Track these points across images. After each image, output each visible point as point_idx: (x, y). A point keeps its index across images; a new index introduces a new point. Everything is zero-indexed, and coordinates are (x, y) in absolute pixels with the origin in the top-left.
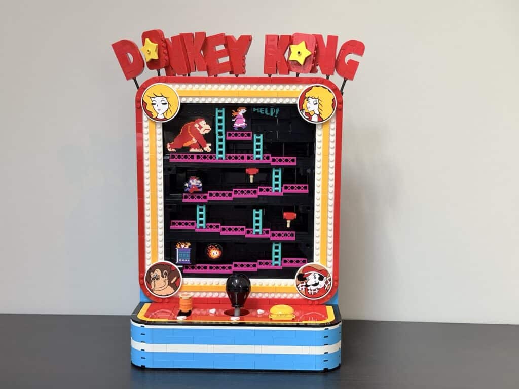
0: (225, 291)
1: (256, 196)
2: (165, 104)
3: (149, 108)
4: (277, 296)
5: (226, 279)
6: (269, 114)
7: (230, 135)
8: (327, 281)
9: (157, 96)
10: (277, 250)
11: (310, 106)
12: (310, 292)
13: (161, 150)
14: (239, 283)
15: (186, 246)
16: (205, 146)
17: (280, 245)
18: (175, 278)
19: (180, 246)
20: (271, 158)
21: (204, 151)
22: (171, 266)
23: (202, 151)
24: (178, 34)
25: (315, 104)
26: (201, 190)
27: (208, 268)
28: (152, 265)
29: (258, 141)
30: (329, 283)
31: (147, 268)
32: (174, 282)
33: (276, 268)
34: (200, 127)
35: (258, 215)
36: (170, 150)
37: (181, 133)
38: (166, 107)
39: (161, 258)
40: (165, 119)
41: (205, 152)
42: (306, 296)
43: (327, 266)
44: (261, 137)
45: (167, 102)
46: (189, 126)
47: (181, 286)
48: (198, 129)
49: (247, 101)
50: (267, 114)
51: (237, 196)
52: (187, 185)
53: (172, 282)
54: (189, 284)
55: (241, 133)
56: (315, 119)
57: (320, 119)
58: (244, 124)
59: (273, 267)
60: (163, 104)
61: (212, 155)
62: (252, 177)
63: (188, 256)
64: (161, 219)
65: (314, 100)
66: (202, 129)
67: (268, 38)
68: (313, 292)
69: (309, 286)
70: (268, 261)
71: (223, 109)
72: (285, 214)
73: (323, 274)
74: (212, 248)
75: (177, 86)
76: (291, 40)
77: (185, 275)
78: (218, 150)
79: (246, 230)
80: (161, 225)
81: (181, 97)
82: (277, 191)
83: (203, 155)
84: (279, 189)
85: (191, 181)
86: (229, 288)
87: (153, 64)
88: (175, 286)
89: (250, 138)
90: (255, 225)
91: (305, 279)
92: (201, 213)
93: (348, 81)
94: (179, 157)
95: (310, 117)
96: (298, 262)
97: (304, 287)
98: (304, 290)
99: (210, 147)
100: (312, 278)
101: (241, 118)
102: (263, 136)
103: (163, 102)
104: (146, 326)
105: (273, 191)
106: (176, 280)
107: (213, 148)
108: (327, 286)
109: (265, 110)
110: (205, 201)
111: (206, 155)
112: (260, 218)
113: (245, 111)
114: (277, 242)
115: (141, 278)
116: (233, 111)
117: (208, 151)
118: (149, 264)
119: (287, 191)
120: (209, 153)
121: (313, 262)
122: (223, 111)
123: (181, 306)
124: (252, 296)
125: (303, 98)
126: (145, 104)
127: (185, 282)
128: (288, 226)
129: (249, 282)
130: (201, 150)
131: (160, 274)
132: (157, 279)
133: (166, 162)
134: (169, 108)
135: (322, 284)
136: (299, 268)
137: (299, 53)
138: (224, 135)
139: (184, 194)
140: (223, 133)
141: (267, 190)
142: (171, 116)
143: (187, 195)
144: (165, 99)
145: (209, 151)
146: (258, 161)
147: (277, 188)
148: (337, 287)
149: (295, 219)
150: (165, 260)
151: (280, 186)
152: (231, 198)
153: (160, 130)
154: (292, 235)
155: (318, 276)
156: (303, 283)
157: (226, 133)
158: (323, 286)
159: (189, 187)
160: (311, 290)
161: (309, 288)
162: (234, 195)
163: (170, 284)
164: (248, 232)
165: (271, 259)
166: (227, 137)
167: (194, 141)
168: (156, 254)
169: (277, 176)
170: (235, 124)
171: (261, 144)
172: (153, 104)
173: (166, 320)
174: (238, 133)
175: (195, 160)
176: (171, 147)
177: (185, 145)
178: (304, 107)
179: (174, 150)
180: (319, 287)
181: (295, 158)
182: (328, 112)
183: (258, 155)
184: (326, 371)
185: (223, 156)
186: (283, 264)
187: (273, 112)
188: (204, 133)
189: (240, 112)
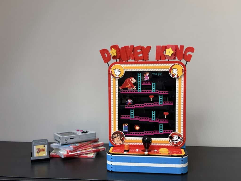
0: (142, 142)
1: (153, 106)
2: (119, 72)
3: (113, 73)
4: (162, 145)
5: (142, 138)
7: (143, 83)
8: (181, 139)
9: (116, 69)
10: (161, 127)
11: (174, 72)
12: (174, 143)
13: (117, 89)
14: (147, 139)
15: (126, 125)
16: (134, 87)
17: (162, 125)
18: (123, 137)
19: (124, 125)
20: (159, 92)
22: (121, 133)
23: (133, 89)
24: (123, 46)
25: (176, 71)
26: (132, 104)
27: (135, 133)
28: (114, 132)
29: (154, 85)
30: (182, 140)
31: (112, 133)
32: (122, 139)
33: (161, 134)
34: (132, 80)
35: (154, 113)
36: (120, 89)
38: (119, 73)
39: (117, 130)
40: (119, 77)
41: (134, 90)
42: (173, 145)
43: (181, 133)
44: (155, 84)
45: (120, 71)
46: (128, 80)
47: (125, 141)
48: (131, 81)
49: (150, 70)
51: (146, 106)
52: (127, 102)
53: (121, 139)
54: (128, 140)
56: (176, 76)
57: (178, 77)
59: (160, 133)
62: (151, 99)
63: (127, 129)
64: (117, 115)
65: (175, 69)
66: (133, 81)
67: (157, 47)
68: (176, 143)
69: (174, 141)
70: (158, 131)
72: (164, 113)
73: (179, 136)
74: (136, 126)
75: (123, 65)
76: (166, 47)
77: (126, 136)
79: (149, 119)
80: (117, 117)
81: (125, 69)
82: (161, 104)
83: (133, 91)
84: (162, 103)
85: (128, 101)
86: (144, 141)
87: (114, 57)
88: (122, 140)
89: (150, 84)
90: (153, 117)
91: (172, 138)
92: (132, 112)
93: (188, 62)
94: (124, 91)
95: (174, 76)
96: (169, 131)
97: (172, 141)
98: (172, 142)
100: (175, 138)
101: (147, 77)
102: (156, 84)
103: (118, 71)
104: (113, 155)
105: (160, 104)
106: (123, 138)
107: (137, 88)
108: (181, 141)
109: (156, 73)
110: (134, 108)
112: (155, 115)
113: (149, 74)
114: (161, 124)
115: (110, 137)
118: (113, 132)
119: (165, 104)
121: (175, 131)
122: (140, 74)
123: (125, 148)
124: (152, 144)
125: (171, 69)
126: (112, 72)
127: (126, 139)
128: (166, 117)
129: (151, 139)
130: (132, 89)
131: (117, 136)
132: (116, 137)
133: (119, 93)
135: (179, 140)
136: (170, 134)
137: (169, 52)
139: (126, 105)
141: (157, 104)
142: (121, 76)
143: (127, 106)
144: (119, 70)
146: (154, 93)
147: (161, 103)
148: (185, 141)
149: (168, 115)
150: (119, 130)
151: (162, 102)
152: (143, 107)
153: (117, 82)
154: (167, 121)
155: (177, 137)
156: (172, 140)
157: (141, 82)
158: (179, 141)
159: (128, 103)
160: (175, 143)
161: (174, 142)
162: (144, 106)
163: (120, 139)
164: (150, 120)
165: (159, 130)
166: (142, 84)
167: (130, 85)
168: (115, 128)
169: (161, 99)
170: (145, 79)
171: (155, 86)
172: (115, 72)
173: (120, 153)
175: (130, 92)
176: (121, 88)
177: (126, 87)
178: (171, 72)
179: (122, 89)
180: (178, 141)
181: (168, 91)
182: (181, 74)
183: (154, 90)
184: (182, 174)
185: (140, 91)
186: (164, 132)
187: (159, 74)
188: (133, 83)
189: (147, 74)
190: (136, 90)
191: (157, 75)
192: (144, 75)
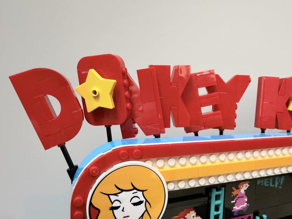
2: (140, 203)
6: (273, 186)
38: (141, 208)
45: (142, 199)
55: (240, 218)
58: (245, 205)
60: (135, 204)
71: (223, 189)
75: (160, 163)
101: (243, 197)
103: (136, 200)
113: (248, 186)
116: (234, 188)
122: (222, 193)
126: (95, 212)
134: (146, 210)
144: (140, 194)
170: (234, 208)
172: (113, 208)
187: (278, 182)
189: (241, 188)
191: (271, 184)
192: (234, 191)
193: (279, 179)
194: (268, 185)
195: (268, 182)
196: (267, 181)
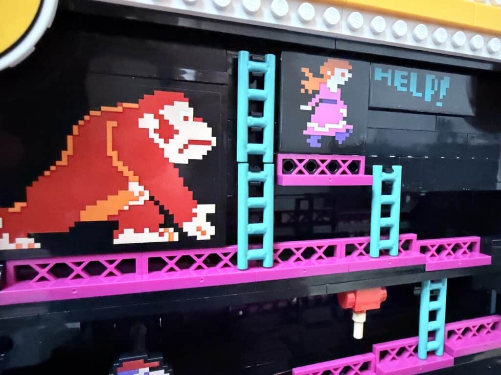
6: (420, 95)
7: (290, 166)
16: (190, 217)
20: (417, 245)
21: (183, 235)
23: (176, 237)
29: (387, 189)
34: (167, 131)
37: (64, 154)
41: (187, 241)
44: (396, 175)
46: (111, 124)
50: (415, 94)
55: (329, 158)
58: (342, 125)
61: (219, 252)
62: (360, 319)
66: (177, 142)
71: (271, 58)
78: (244, 228)
82: (432, 354)
83: (179, 254)
84: (438, 344)
89: (358, 179)
94: (60, 271)
99: (209, 217)
101: (335, 102)
107: (225, 220)
109: (408, 78)
111: (192, 253)
116: (305, 70)
117: (200, 238)
120: (204, 244)
122: (268, 66)
130: (170, 235)
138: (269, 169)
140: (268, 157)
145: (207, 237)
157: (275, 160)
167: (138, 193)
169: (433, 306)
170: (309, 124)
171: (395, 198)
174: (317, 158)
175: (141, 279)
179: (25, 243)
181: (477, 239)
183: (385, 238)
185: (266, 252)
187: (433, 88)
188: (183, 159)
189: (329, 77)
190: (212, 242)
191: (413, 89)
192: (307, 79)
193: (436, 81)
194: (405, 89)
195: (405, 81)
196: (403, 77)
